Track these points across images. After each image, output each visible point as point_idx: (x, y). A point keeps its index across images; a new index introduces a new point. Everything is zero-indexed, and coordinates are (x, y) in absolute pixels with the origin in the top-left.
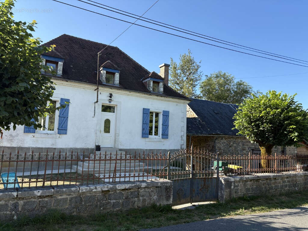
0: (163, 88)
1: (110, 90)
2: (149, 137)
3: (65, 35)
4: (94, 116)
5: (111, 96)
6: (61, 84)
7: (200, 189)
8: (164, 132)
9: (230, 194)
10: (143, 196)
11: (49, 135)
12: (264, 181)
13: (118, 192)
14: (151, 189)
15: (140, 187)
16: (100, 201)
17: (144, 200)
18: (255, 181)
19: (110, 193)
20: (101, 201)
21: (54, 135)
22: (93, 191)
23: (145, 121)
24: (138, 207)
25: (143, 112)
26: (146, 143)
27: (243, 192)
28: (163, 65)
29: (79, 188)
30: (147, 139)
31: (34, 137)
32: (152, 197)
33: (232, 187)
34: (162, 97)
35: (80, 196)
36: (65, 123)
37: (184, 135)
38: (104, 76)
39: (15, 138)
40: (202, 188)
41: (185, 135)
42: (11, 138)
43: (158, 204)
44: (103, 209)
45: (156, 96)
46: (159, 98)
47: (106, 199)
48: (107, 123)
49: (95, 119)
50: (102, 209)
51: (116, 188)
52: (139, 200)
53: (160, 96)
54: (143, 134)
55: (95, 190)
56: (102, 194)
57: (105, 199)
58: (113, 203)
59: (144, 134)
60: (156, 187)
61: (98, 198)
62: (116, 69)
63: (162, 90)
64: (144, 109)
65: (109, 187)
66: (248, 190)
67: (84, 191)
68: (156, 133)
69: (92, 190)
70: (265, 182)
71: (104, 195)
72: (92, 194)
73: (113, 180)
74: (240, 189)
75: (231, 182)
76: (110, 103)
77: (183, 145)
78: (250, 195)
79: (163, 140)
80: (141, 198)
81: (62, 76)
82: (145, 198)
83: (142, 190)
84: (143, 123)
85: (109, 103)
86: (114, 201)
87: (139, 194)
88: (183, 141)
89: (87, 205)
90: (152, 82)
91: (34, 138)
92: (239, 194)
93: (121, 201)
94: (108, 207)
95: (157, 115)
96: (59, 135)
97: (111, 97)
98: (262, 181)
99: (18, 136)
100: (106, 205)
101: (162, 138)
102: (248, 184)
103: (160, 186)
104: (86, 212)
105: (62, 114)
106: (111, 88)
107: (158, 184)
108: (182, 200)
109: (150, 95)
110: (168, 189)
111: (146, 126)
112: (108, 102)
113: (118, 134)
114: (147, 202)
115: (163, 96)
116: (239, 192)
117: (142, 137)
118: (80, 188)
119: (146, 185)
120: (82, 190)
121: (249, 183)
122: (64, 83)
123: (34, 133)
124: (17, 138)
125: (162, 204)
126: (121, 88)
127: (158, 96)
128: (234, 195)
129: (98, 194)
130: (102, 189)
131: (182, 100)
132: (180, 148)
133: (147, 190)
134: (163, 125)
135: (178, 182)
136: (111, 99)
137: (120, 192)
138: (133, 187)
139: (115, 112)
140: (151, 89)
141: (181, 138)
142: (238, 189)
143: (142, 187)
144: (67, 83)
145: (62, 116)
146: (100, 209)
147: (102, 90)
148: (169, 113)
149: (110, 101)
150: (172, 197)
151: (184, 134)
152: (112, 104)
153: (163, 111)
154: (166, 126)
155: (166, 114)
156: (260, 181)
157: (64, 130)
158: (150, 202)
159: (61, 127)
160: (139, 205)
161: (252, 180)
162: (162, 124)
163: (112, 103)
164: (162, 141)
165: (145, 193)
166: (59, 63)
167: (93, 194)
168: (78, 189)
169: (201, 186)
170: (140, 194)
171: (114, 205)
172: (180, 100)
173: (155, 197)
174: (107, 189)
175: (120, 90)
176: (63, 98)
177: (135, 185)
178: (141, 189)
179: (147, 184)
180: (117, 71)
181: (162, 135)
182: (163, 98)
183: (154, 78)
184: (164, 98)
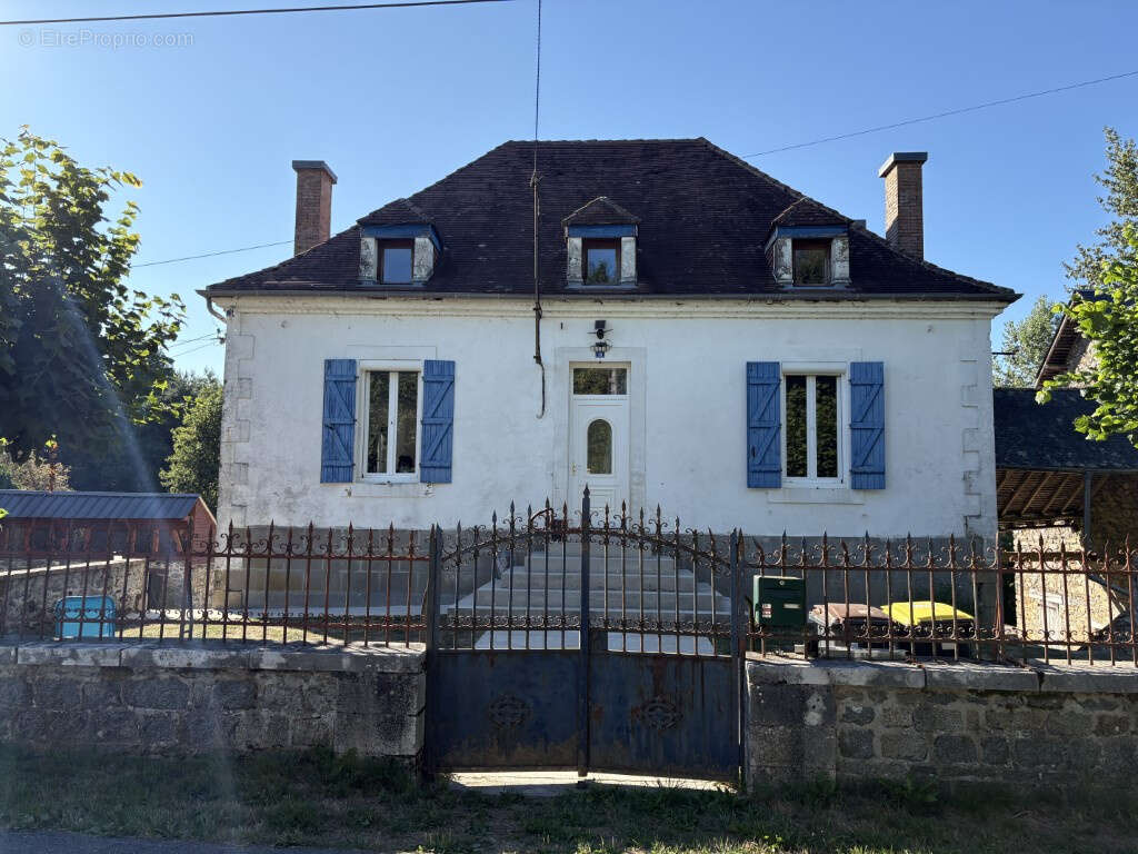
0: (847, 264)
1: (597, 307)
2: (784, 485)
3: (510, 144)
4: (540, 413)
5: (600, 328)
6: (424, 313)
7: (634, 711)
8: (859, 462)
9: (797, 753)
10: (273, 705)
11: (394, 487)
12: (1111, 707)
13: (164, 676)
14: (313, 682)
15: (258, 664)
16: (96, 705)
17: (279, 725)
18: (1014, 700)
19: (134, 678)
20: (100, 707)
21: (411, 487)
22: (64, 663)
23: (756, 418)
24: (250, 747)
25: (748, 378)
26: (770, 512)
27: (908, 758)
28: (891, 160)
29: (16, 650)
30: (773, 495)
31: (350, 494)
32: (315, 715)
33: (813, 718)
34: (841, 304)
35: (23, 678)
36: (445, 441)
37: (978, 473)
38: (573, 260)
39: (299, 501)
40: (643, 708)
41: (990, 470)
42: (288, 501)
43: (341, 749)
44: (108, 734)
45: (807, 300)
46: (823, 307)
47: (119, 698)
48: (599, 434)
49: (547, 421)
50: (100, 734)
51: (151, 661)
52: (256, 718)
53: (827, 300)
54: (751, 471)
55: (69, 662)
56: (103, 680)
57: (114, 699)
58: (146, 717)
59: (755, 472)
60: (333, 673)
61: (88, 693)
62: (622, 224)
63: (841, 269)
64: (750, 365)
65: (123, 655)
66: (952, 747)
67: (33, 660)
68: (828, 468)
69: (61, 659)
70: (1118, 712)
71: (110, 685)
72: (63, 676)
73: (182, 632)
74: (884, 739)
75: (803, 692)
76: (602, 360)
77: (979, 517)
78: (968, 778)
79: (858, 497)
80: (264, 713)
81: (425, 283)
82: (283, 714)
83: (269, 682)
84: (750, 428)
85: (598, 359)
86: (150, 711)
87: (255, 697)
88: (974, 501)
89: (49, 712)
90: (789, 243)
91: (351, 500)
92: (876, 761)
93: (175, 716)
94: (126, 731)
95: (827, 384)
96: (424, 487)
97: (600, 334)
98: (1088, 704)
99: (306, 494)
100: (116, 721)
101: (854, 487)
102: (956, 715)
103: (352, 670)
104: (44, 737)
105: (429, 415)
106: (596, 301)
107: (340, 663)
108: (520, 752)
109: (776, 301)
110: (390, 686)
111: (765, 437)
112: (591, 357)
113: (640, 475)
114: (290, 732)
115: (843, 299)
116: (878, 751)
117: (749, 486)
118: (20, 650)
119: (283, 660)
120: (26, 657)
121: (962, 707)
122: (430, 307)
123: (350, 481)
124: (305, 498)
125: (360, 749)
126: (639, 293)
127: (816, 301)
128: (828, 765)
129: (87, 679)
130: (96, 662)
131: (951, 304)
132: (960, 533)
133: (289, 680)
134: (853, 428)
135: (492, 663)
136: (602, 341)
137: (172, 679)
138: (221, 661)
139: (628, 392)
140: (788, 277)
141: (961, 486)
142: (871, 732)
143: (263, 666)
144: (442, 307)
145: (432, 421)
146: (95, 732)
147: (566, 315)
148: (881, 370)
149: (601, 349)
150: (414, 728)
151: (980, 462)
152: (611, 358)
153: (854, 365)
154: (871, 428)
155: (870, 380)
156: (1069, 705)
157: (440, 467)
158: (305, 733)
159: (431, 459)
160: (258, 740)
161: (989, 693)
162: (850, 425)
163: (609, 357)
164: (857, 501)
165: (283, 692)
166: (417, 240)
167: (70, 676)
168: (13, 653)
169: (641, 693)
170: (260, 695)
171: (148, 729)
172: (939, 304)
173: (330, 718)
174: (116, 663)
175: (633, 300)
176: (432, 358)
177: (232, 658)
178: (264, 677)
179: (283, 656)
180: (625, 229)
181: (853, 473)
182: (845, 307)
183: (796, 226)
184: (850, 304)
